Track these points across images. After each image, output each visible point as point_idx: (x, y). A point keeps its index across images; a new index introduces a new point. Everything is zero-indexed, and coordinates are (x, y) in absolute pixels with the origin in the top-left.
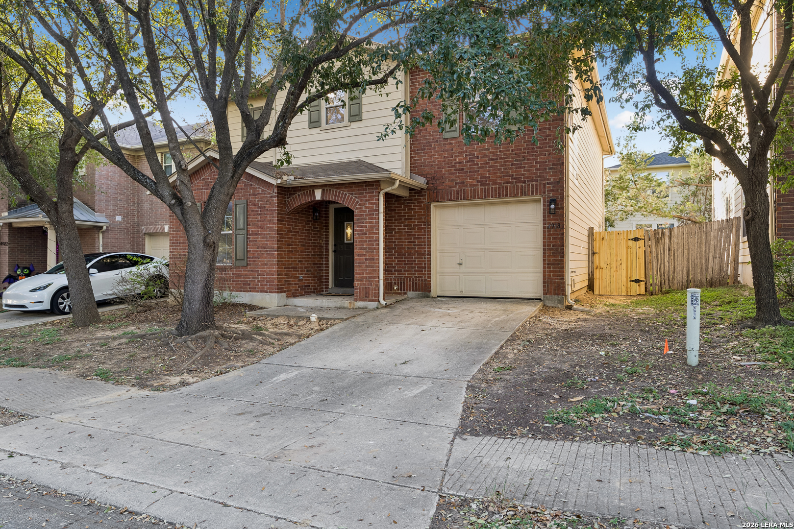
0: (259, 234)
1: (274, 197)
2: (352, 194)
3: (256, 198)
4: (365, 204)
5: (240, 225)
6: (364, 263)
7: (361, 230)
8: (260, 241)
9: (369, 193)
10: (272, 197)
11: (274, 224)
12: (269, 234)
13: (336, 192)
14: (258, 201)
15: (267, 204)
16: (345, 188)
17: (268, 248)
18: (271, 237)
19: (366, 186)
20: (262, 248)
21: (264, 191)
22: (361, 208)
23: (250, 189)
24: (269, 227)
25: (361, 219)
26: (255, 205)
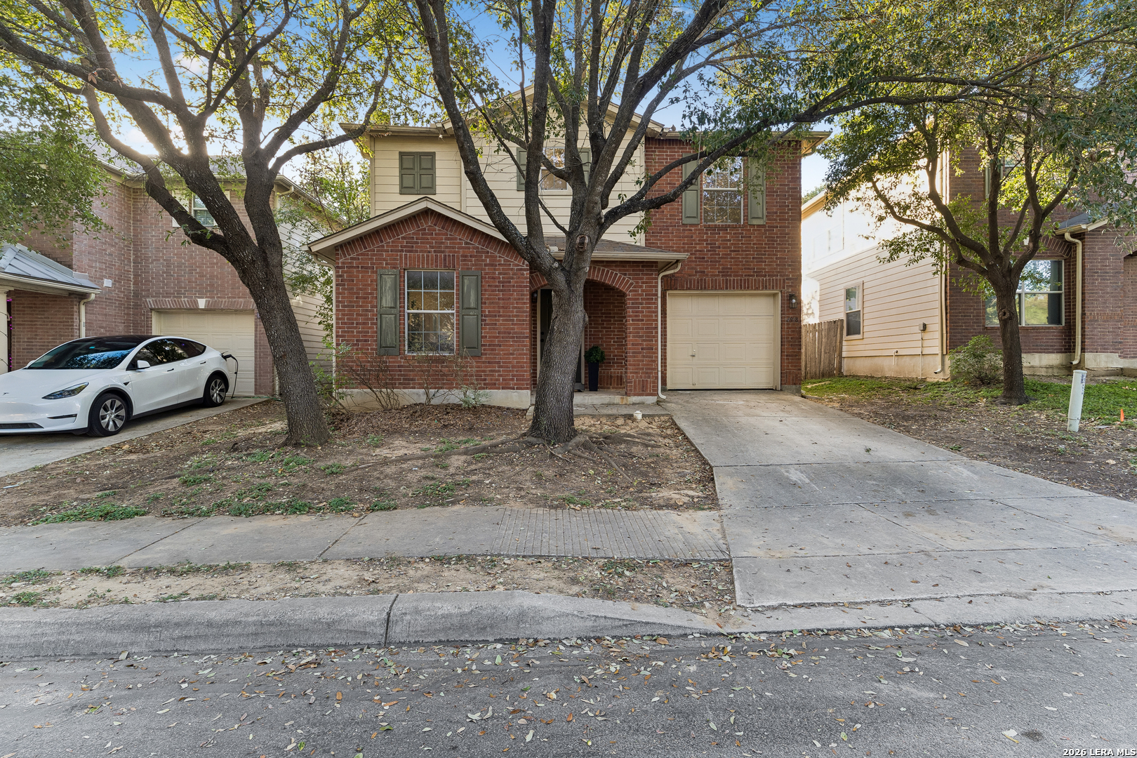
0: (500, 316)
1: (525, 270)
2: (625, 275)
3: (495, 269)
4: (641, 287)
5: (470, 303)
6: (640, 353)
7: (636, 316)
8: (501, 325)
9: (647, 274)
10: (521, 270)
11: (525, 303)
12: (516, 316)
13: (603, 270)
14: (500, 274)
15: (512, 278)
16: (616, 266)
17: (515, 333)
18: (520, 320)
19: (643, 266)
20: (505, 333)
21: (509, 261)
22: (636, 291)
23: (486, 257)
24: (516, 308)
25: (637, 303)
26: (493, 278)
